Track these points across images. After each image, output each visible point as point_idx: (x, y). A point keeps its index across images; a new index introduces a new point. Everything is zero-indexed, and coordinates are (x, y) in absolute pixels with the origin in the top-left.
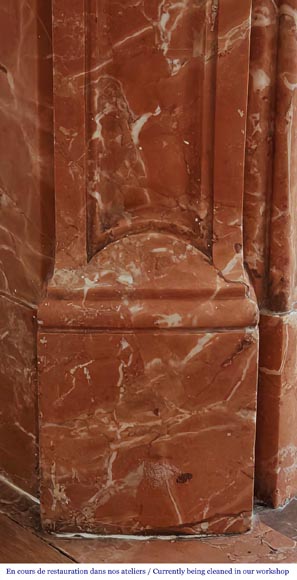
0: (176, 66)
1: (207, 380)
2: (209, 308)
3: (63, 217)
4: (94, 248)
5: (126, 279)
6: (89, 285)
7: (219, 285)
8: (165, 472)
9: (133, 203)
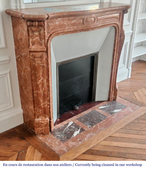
0: (43, 107)
1: (46, 126)
2: (46, 121)
3: (36, 116)
4: (38, 118)
5: (40, 120)
6: (38, 120)
7: (46, 120)
8: (43, 131)
9: (40, 115)
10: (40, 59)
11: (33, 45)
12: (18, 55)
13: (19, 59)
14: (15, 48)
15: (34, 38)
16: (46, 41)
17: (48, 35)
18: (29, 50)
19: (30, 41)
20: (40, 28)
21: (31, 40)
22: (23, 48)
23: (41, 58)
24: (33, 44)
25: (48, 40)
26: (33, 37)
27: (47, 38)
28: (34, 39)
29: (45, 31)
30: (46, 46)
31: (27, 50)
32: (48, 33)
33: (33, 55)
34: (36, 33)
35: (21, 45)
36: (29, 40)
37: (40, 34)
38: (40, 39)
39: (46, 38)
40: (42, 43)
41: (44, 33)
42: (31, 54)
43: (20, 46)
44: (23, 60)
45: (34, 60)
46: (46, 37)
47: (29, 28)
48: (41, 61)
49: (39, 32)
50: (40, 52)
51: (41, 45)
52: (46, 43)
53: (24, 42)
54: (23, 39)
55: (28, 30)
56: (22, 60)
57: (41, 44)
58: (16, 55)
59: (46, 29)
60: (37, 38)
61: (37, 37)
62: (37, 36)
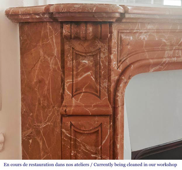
10: (94, 137)
11: (73, 96)
12: (28, 129)
13: (31, 141)
14: (22, 110)
15: (77, 75)
16: (113, 84)
17: (118, 67)
18: (62, 110)
19: (67, 85)
20: (99, 44)
21: (68, 81)
22: (44, 108)
23: (97, 136)
24: (76, 91)
25: (118, 82)
26: (75, 73)
27: (117, 77)
28: (79, 79)
29: (112, 56)
30: (112, 99)
31: (54, 113)
32: (119, 61)
33: (71, 125)
34: (84, 61)
35: (39, 100)
36: (63, 81)
37: (96, 64)
38: (96, 79)
39: (114, 77)
40: (103, 91)
41: (110, 61)
42: (68, 122)
43: (37, 103)
44: (41, 144)
45: (75, 141)
46: (112, 73)
47: (67, 47)
48: (96, 146)
49: (93, 56)
50: (94, 115)
51: (99, 97)
52: (112, 90)
53: (48, 90)
54: (47, 82)
55: (63, 52)
56: (38, 143)
57: (98, 94)
58: (23, 130)
59: (114, 50)
60: (86, 74)
61: (89, 73)
62: (87, 69)
